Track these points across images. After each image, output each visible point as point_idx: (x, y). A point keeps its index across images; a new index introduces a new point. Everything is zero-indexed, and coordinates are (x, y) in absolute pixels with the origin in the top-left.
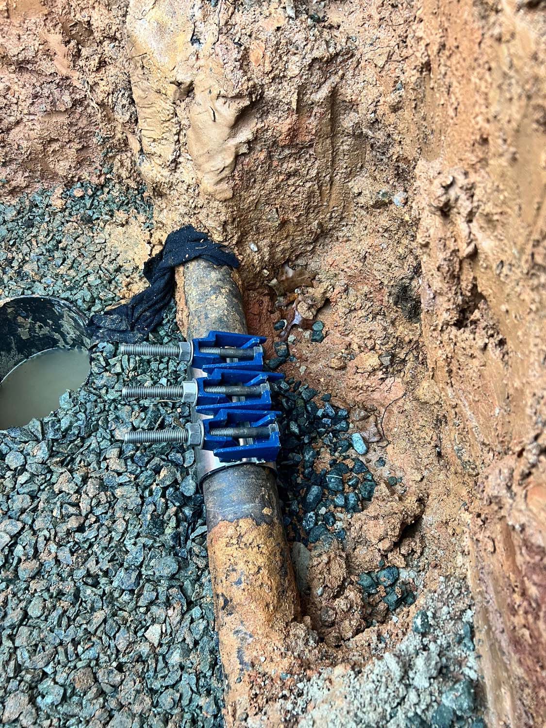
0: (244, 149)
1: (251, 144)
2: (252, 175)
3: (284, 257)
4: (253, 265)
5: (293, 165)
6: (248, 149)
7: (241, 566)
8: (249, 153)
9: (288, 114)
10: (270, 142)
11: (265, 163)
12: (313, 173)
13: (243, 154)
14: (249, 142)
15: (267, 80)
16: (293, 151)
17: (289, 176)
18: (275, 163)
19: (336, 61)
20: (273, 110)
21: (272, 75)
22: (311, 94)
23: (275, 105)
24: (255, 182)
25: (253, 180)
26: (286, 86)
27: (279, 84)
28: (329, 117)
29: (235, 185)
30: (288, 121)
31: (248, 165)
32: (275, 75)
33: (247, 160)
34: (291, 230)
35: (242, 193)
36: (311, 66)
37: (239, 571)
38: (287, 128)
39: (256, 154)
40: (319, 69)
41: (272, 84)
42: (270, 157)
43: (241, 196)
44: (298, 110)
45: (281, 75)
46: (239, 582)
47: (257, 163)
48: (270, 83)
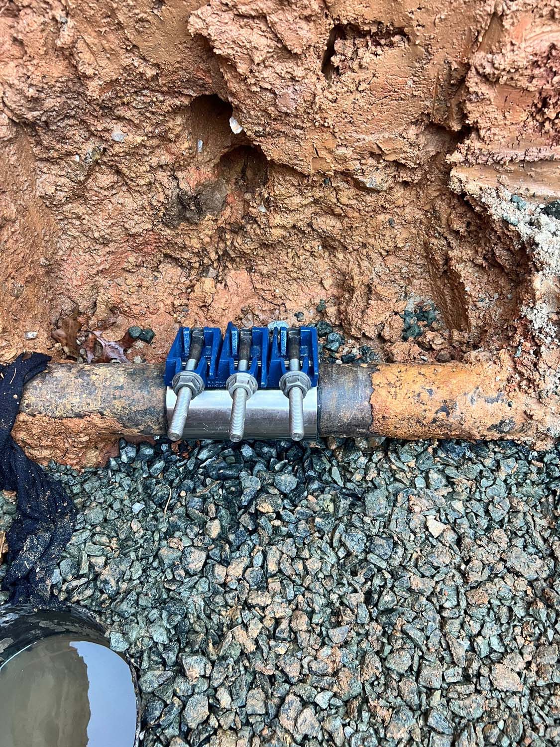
7: (417, 388)
37: (421, 390)
46: (430, 391)
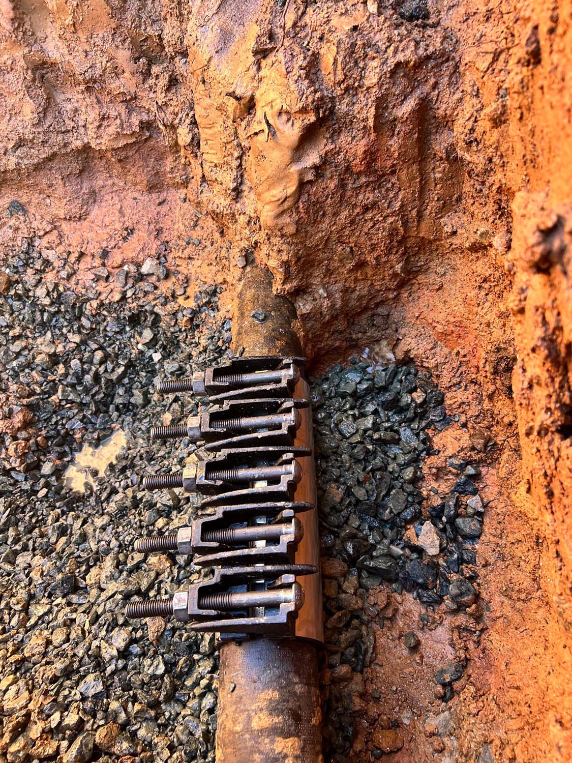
0: (310, 176)
1: (318, 170)
2: (321, 207)
3: (361, 304)
4: (321, 313)
5: (371, 196)
6: (315, 176)
8: (316, 180)
9: (364, 133)
10: (342, 167)
11: (337, 192)
12: (397, 205)
13: (310, 182)
14: (315, 167)
15: (338, 91)
16: (371, 179)
17: (366, 209)
18: (349, 193)
19: (427, 66)
20: (346, 128)
21: (345, 85)
22: (393, 108)
23: (348, 122)
24: (324, 215)
25: (321, 213)
26: (362, 99)
27: (354, 96)
28: (416, 136)
29: (300, 219)
30: (364, 142)
31: (315, 194)
32: (348, 85)
33: (314, 189)
34: (370, 273)
35: (309, 228)
36: (393, 73)
38: (363, 149)
39: (325, 181)
40: (403, 76)
41: (345, 96)
42: (342, 185)
43: (307, 232)
44: (377, 128)
45: (356, 84)
47: (326, 193)
48: (342, 95)
